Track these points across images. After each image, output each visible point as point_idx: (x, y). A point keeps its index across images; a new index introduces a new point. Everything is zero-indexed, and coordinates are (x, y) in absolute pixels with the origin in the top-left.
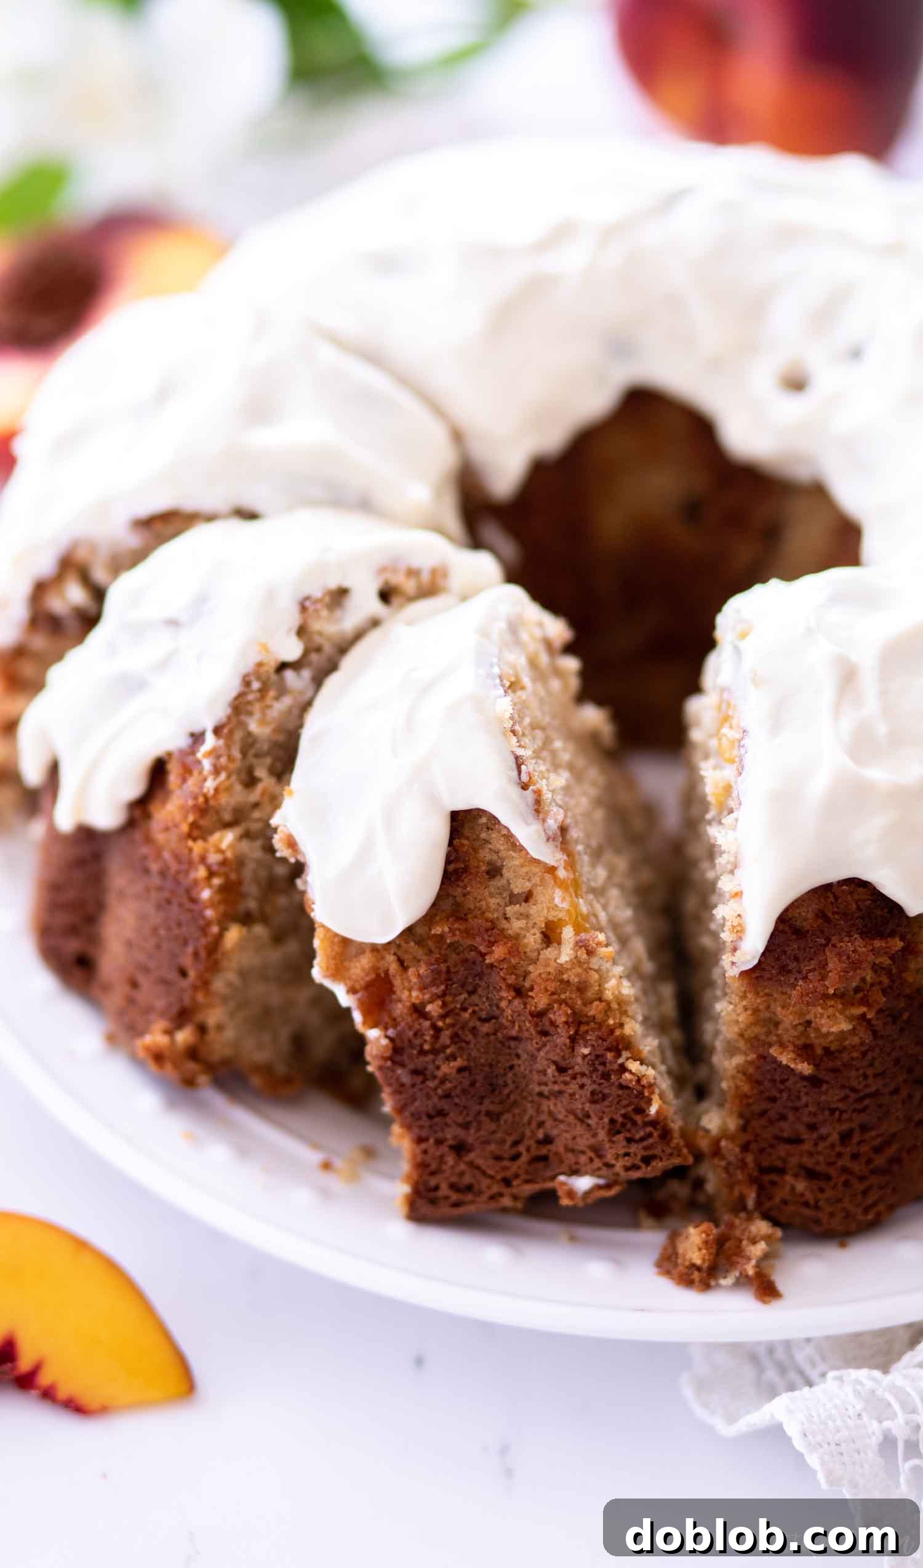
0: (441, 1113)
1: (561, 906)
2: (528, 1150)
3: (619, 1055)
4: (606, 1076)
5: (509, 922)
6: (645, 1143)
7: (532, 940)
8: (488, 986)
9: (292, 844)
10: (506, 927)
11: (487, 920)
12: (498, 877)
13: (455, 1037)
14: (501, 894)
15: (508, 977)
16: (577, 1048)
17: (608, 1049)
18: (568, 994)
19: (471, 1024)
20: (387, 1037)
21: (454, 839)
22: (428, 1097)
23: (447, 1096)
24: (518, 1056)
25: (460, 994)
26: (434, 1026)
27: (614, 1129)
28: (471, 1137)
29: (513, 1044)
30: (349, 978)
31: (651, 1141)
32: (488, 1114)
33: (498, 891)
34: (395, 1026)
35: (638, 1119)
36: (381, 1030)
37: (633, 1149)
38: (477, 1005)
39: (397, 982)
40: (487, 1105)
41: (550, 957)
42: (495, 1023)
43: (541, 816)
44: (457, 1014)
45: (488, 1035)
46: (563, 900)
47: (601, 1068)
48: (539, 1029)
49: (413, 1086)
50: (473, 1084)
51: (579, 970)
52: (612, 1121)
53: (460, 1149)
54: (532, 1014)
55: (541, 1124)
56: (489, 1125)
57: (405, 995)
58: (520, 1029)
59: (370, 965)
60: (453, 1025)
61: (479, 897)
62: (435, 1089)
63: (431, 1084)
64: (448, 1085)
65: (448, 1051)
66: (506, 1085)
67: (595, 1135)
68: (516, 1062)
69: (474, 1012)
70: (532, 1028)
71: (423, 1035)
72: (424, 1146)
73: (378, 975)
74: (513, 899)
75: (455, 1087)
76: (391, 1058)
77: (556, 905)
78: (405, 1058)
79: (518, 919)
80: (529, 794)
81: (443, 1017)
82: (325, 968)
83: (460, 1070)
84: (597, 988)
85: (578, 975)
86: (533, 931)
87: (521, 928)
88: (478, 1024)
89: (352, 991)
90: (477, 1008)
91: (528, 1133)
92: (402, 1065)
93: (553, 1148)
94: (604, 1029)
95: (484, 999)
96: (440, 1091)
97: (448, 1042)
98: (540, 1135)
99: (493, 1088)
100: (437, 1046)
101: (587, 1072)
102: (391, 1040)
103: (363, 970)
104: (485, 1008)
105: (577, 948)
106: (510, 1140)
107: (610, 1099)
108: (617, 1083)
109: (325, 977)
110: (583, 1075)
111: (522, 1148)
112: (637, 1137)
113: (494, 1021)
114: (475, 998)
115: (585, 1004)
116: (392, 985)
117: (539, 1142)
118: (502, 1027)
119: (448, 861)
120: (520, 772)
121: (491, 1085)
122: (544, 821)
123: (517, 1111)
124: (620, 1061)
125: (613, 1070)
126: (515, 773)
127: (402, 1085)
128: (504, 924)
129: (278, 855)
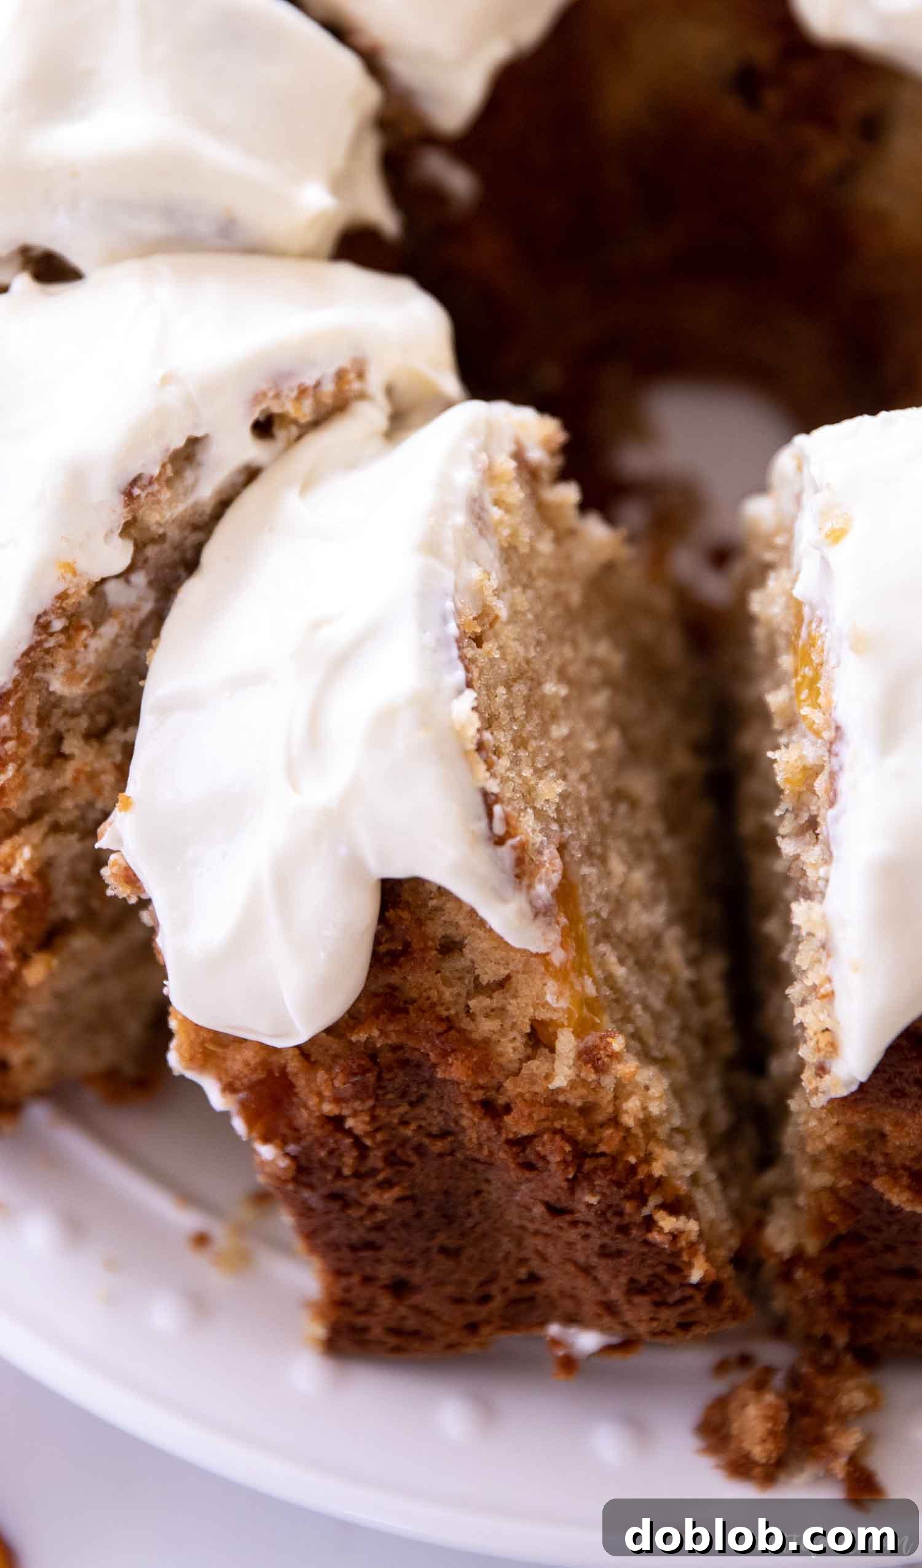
0: (370, 1246)
1: (555, 1006)
2: (504, 1290)
3: (643, 1201)
4: (624, 1229)
5: (473, 1020)
6: (682, 1309)
7: (510, 1048)
8: (442, 1097)
9: (131, 878)
10: (469, 1028)
11: (440, 1019)
12: (456, 954)
13: (391, 1159)
14: (461, 979)
15: (474, 1092)
16: (578, 1194)
17: (628, 1198)
18: (565, 1122)
19: (416, 1140)
20: (287, 1155)
21: (388, 910)
22: (349, 1226)
23: (379, 1227)
24: (488, 1181)
25: (398, 1106)
26: (358, 1142)
27: (634, 1289)
28: (416, 1275)
29: (480, 1167)
30: (226, 1071)
31: (690, 1306)
32: (443, 1250)
33: (457, 975)
34: (298, 1140)
35: (673, 1279)
36: (277, 1146)
37: (665, 1314)
38: (424, 1119)
39: (300, 1083)
40: (441, 1239)
41: (536, 1072)
42: (451, 1142)
43: (525, 882)
44: (393, 1129)
45: (440, 1155)
46: (560, 995)
47: (616, 1220)
48: (521, 1160)
49: (327, 1213)
50: (419, 1215)
51: (583, 1091)
52: (632, 1281)
53: (399, 1288)
54: (509, 1142)
55: (522, 1261)
56: (442, 1264)
57: (312, 1102)
58: (491, 1153)
59: (257, 1060)
60: (385, 1142)
61: (427, 985)
62: (361, 1219)
63: (355, 1213)
64: (380, 1217)
65: (380, 1177)
66: (469, 1215)
67: (605, 1291)
68: (484, 1187)
69: (420, 1127)
70: (510, 1160)
71: (341, 1156)
72: (344, 1282)
73: (270, 1073)
74: (479, 988)
75: (390, 1220)
76: (294, 1180)
77: (547, 1003)
78: (314, 1180)
79: (487, 1016)
80: (506, 853)
81: (371, 1134)
82: (187, 1055)
83: (399, 1200)
84: (610, 1109)
85: (582, 1097)
86: (512, 1035)
87: (494, 1032)
88: (426, 1141)
89: (229, 1088)
90: (423, 1123)
91: (503, 1270)
92: (311, 1187)
93: (540, 1289)
94: (620, 1166)
95: (436, 1113)
96: (368, 1223)
97: (380, 1164)
98: (523, 1273)
99: (449, 1219)
100: (363, 1169)
101: (594, 1223)
102: (294, 1158)
103: (247, 1064)
104: (437, 1122)
105: (580, 1063)
106: (474, 1281)
107: (630, 1258)
108: (640, 1240)
109: (188, 1068)
110: (587, 1224)
111: (494, 1289)
112: (671, 1300)
113: (450, 1139)
114: (421, 1110)
115: (591, 1131)
116: (291, 1086)
117: (520, 1282)
118: (462, 1145)
119: (377, 941)
120: (490, 815)
121: (445, 1216)
122: (530, 887)
123: (486, 1245)
124: (646, 1211)
125: (635, 1224)
126: (483, 824)
127: (311, 1209)
128: (466, 1023)
129: (110, 892)
